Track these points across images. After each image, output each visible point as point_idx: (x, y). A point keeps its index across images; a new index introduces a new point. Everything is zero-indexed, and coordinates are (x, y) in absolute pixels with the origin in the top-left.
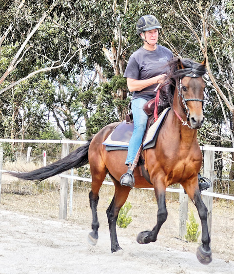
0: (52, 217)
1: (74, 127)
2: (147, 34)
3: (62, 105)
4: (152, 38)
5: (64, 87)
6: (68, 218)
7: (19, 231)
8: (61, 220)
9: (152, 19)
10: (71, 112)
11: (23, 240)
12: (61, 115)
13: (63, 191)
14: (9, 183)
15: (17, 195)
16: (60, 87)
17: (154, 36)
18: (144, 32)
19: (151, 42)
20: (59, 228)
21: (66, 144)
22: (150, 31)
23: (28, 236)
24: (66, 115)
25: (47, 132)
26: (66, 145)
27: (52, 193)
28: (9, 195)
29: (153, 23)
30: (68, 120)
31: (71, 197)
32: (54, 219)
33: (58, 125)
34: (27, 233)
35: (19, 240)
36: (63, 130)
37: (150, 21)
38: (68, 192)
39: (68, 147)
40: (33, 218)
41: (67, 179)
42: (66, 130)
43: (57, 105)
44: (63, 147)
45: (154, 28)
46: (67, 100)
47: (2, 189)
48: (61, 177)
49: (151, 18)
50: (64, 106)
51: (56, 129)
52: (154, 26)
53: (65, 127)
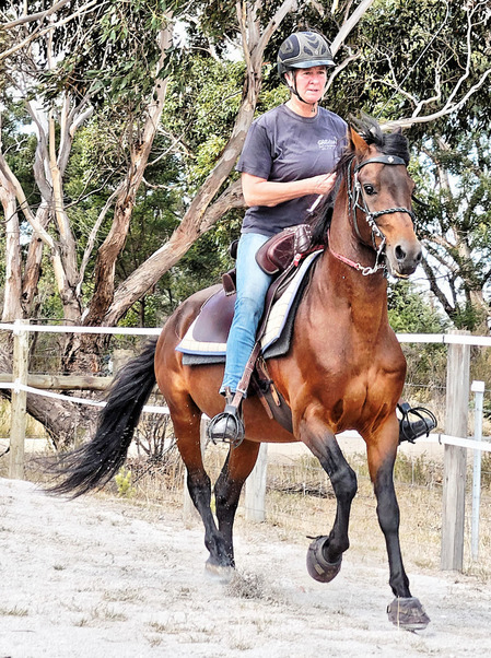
0: (418, 564)
1: (481, 295)
2: (300, 76)
3: (444, 230)
4: (311, 87)
5: (450, 175)
6: (466, 567)
7: (324, 604)
8: (447, 573)
9: (314, 42)
10: (470, 249)
11: (334, 633)
12: (440, 259)
13: (451, 487)
14: (291, 463)
15: (313, 498)
16: (437, 176)
17: (315, 81)
18: (295, 70)
19: (308, 96)
20: (441, 597)
21: (459, 347)
22: (307, 71)
23: (350, 620)
24: (456, 258)
25: (401, 309)
26: (460, 349)
27: (417, 494)
28: (290, 496)
29: (316, 52)
30: (462, 273)
31: (476, 503)
32: (426, 570)
33: (434, 288)
34: (345, 611)
35: (326, 633)
36: (446, 304)
37: (309, 47)
38: (467, 490)
39: (466, 354)
40: (363, 567)
41: (463, 451)
42: (457, 306)
43: (430, 228)
44: (452, 355)
45: (317, 62)
46: (460, 215)
47: (269, 482)
48: (447, 446)
49: (313, 39)
50: (450, 231)
51: (426, 300)
52: (319, 58)
53: (454, 295)
